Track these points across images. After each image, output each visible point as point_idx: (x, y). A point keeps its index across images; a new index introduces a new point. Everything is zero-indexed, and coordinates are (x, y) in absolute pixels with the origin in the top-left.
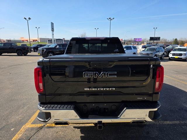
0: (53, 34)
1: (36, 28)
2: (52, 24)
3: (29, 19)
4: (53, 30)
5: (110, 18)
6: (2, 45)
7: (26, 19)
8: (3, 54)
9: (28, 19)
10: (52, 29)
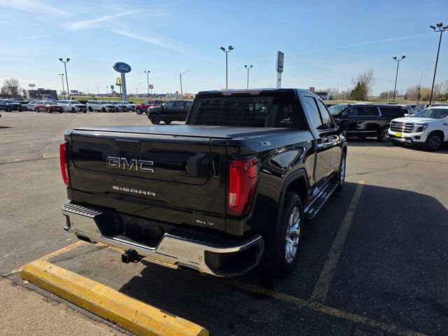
0: (280, 80)
1: (246, 66)
2: (281, 55)
3: (231, 48)
4: (280, 68)
5: (440, 25)
6: (171, 105)
7: (223, 49)
8: (173, 122)
9: (227, 49)
10: (279, 66)
